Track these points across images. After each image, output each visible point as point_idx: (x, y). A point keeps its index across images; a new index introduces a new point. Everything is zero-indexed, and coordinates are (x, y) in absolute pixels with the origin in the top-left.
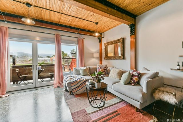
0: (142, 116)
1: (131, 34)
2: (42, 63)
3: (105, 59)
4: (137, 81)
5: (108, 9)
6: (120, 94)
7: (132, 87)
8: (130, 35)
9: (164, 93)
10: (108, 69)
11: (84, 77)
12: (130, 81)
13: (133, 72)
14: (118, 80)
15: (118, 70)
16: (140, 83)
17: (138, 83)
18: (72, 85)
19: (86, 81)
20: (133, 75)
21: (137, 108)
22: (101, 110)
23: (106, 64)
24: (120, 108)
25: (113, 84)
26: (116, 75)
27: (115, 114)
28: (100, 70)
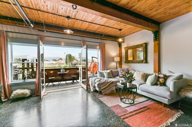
0: (170, 110)
1: (154, 39)
2: (66, 67)
3: (125, 63)
4: (163, 82)
5: (137, 20)
6: (148, 93)
7: (158, 87)
8: (154, 41)
9: (189, 92)
10: (130, 72)
11: (109, 79)
12: (157, 82)
13: (159, 74)
14: (143, 82)
15: (142, 73)
16: (166, 84)
17: (164, 84)
18: (101, 86)
19: (113, 82)
20: (159, 77)
21: (165, 104)
22: (132, 105)
23: (127, 68)
24: (149, 104)
25: (139, 86)
26: (140, 77)
27: (146, 108)
28: (123, 73)
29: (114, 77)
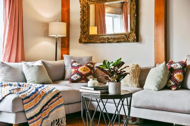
11: (45, 86)
17: (183, 85)
20: (172, 70)
28: (80, 70)
29: (55, 81)
